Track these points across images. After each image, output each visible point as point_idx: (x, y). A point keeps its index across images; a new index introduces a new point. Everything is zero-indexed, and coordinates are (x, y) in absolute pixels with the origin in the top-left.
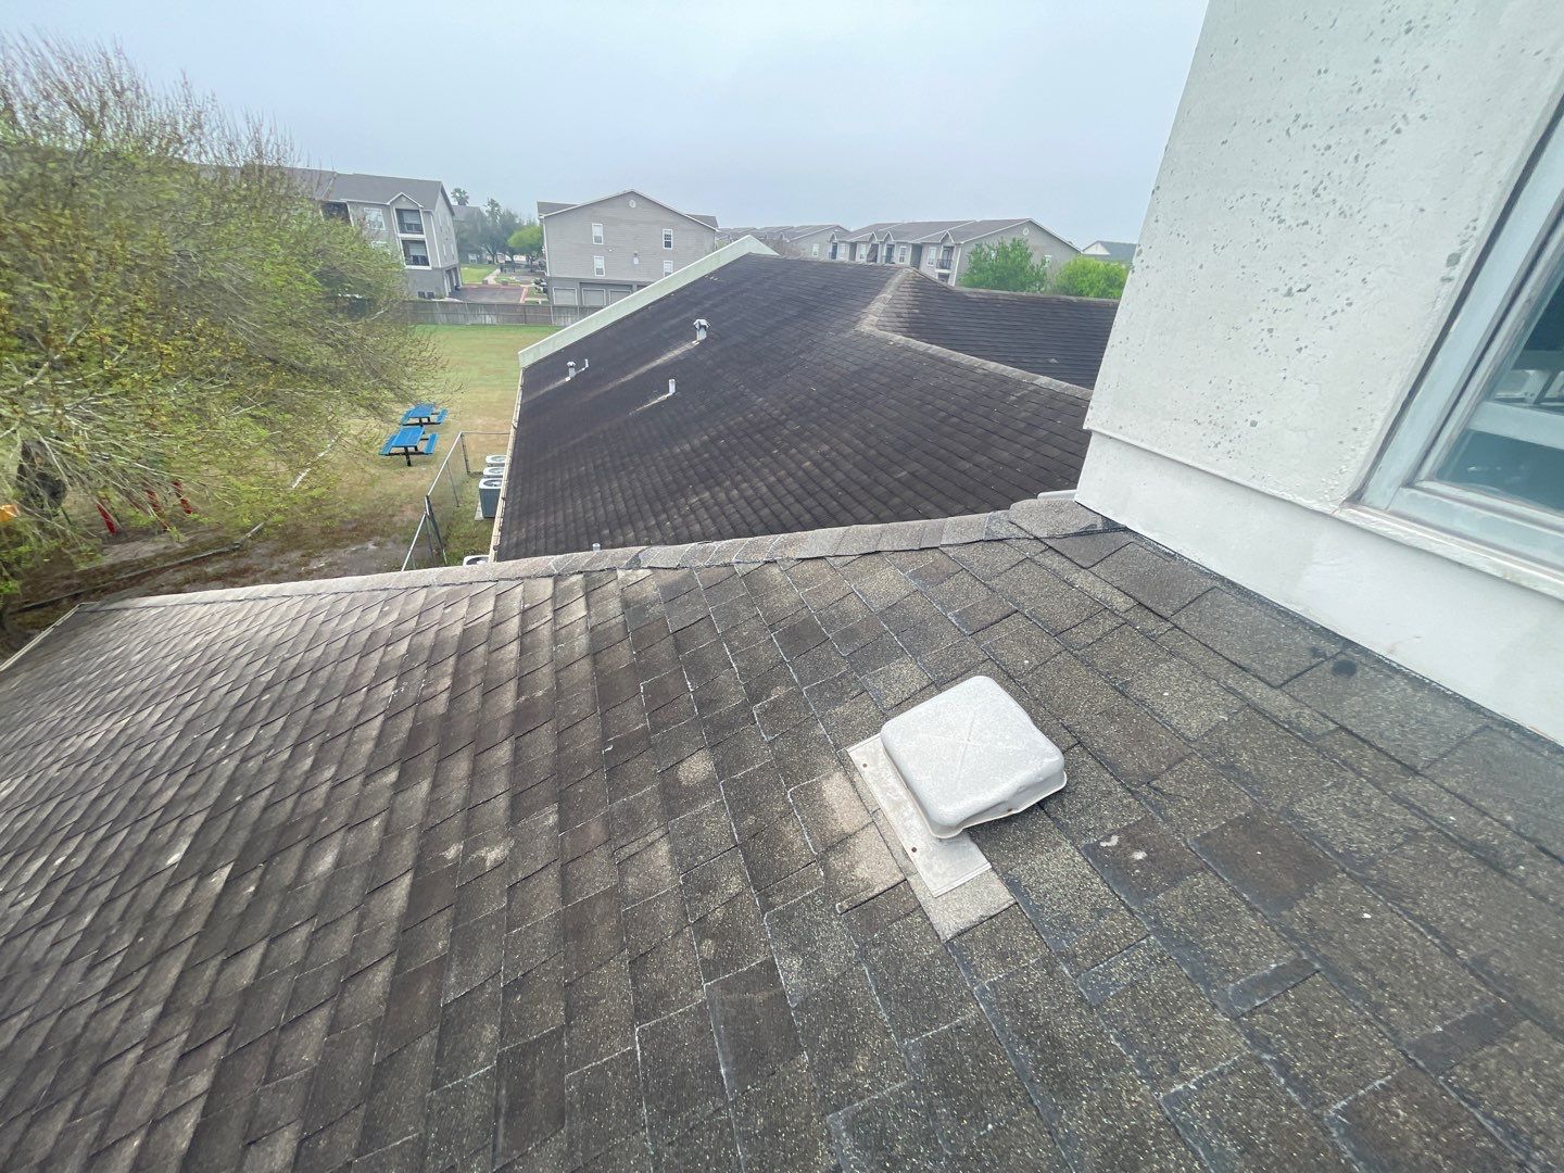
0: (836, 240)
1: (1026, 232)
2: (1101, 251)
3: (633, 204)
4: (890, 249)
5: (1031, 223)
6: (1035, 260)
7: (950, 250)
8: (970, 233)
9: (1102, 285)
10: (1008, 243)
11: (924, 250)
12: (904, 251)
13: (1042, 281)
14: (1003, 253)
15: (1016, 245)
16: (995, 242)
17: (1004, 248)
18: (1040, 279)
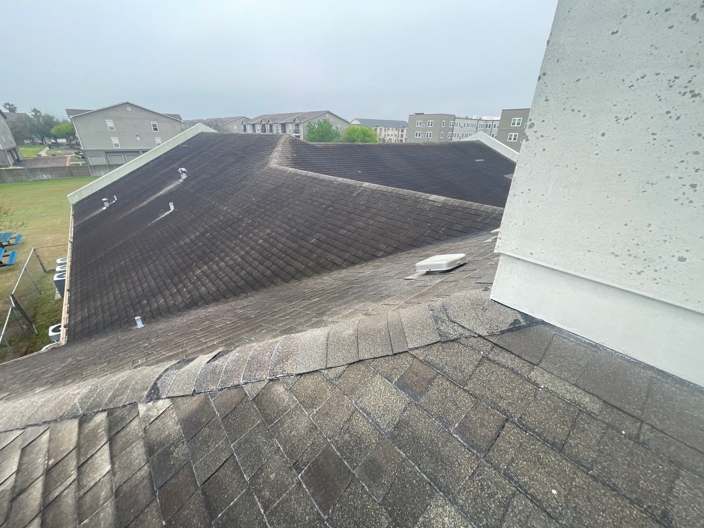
0: (244, 123)
1: (327, 116)
2: (358, 123)
3: (129, 109)
4: (271, 126)
5: (328, 112)
6: (334, 128)
7: (297, 125)
8: (304, 118)
9: (362, 136)
10: (322, 121)
11: (287, 126)
12: (277, 127)
13: (338, 136)
14: (320, 124)
15: (325, 121)
16: (316, 121)
17: (320, 123)
18: (337, 135)
